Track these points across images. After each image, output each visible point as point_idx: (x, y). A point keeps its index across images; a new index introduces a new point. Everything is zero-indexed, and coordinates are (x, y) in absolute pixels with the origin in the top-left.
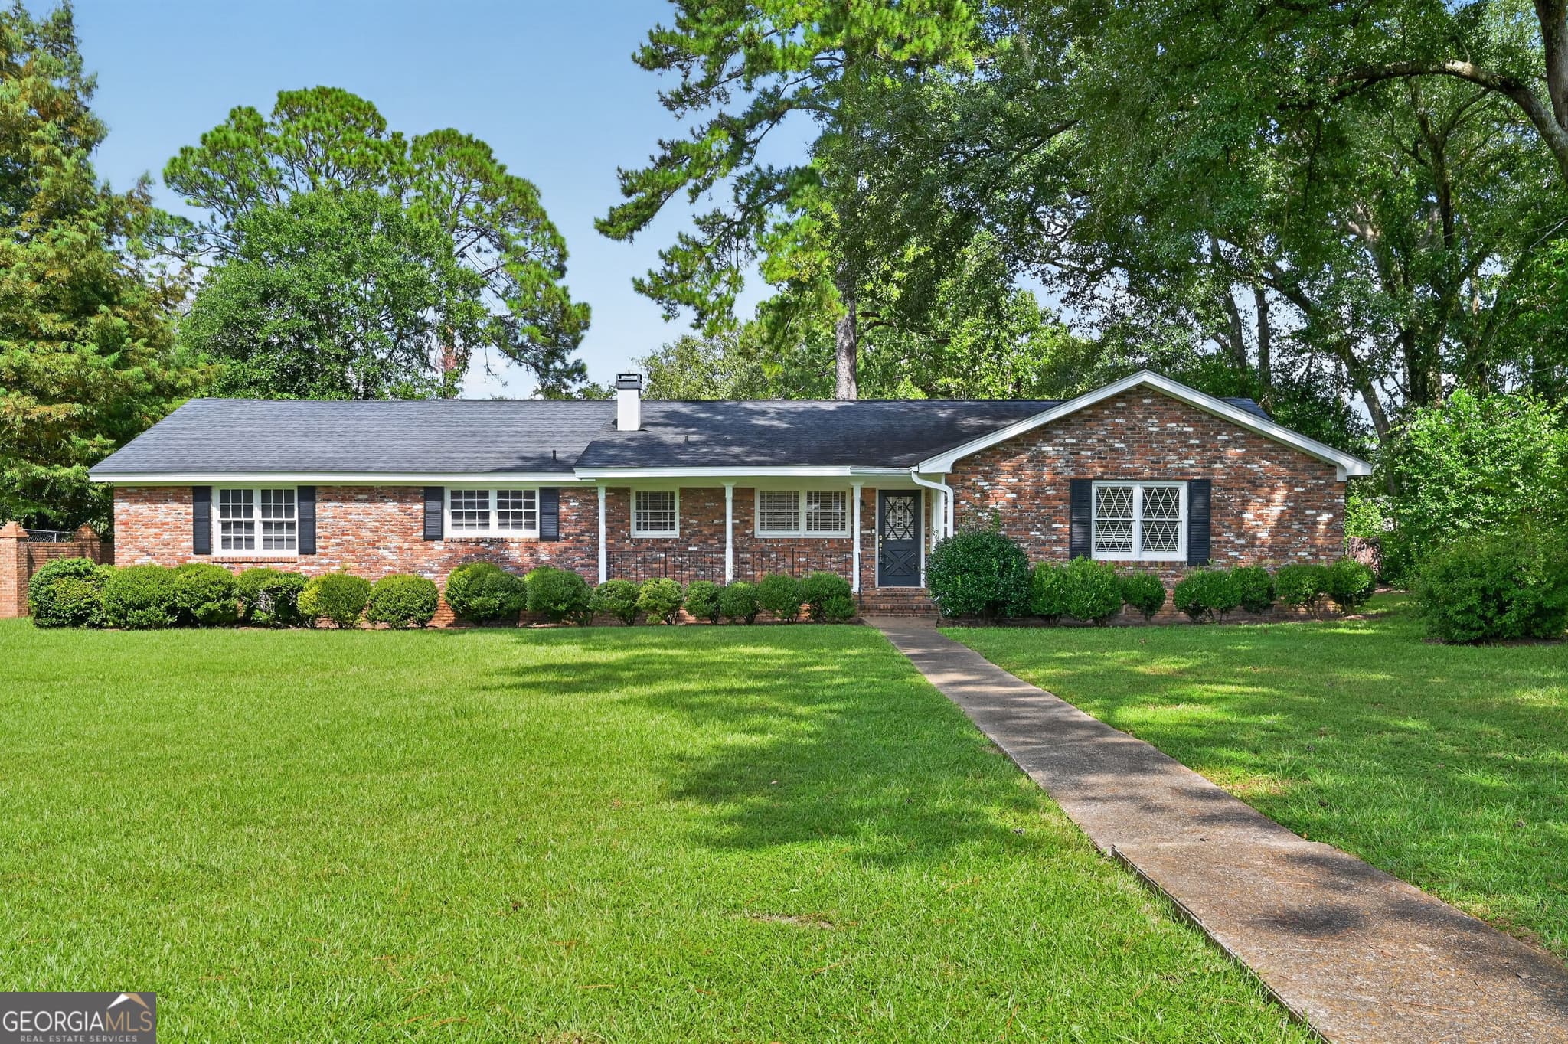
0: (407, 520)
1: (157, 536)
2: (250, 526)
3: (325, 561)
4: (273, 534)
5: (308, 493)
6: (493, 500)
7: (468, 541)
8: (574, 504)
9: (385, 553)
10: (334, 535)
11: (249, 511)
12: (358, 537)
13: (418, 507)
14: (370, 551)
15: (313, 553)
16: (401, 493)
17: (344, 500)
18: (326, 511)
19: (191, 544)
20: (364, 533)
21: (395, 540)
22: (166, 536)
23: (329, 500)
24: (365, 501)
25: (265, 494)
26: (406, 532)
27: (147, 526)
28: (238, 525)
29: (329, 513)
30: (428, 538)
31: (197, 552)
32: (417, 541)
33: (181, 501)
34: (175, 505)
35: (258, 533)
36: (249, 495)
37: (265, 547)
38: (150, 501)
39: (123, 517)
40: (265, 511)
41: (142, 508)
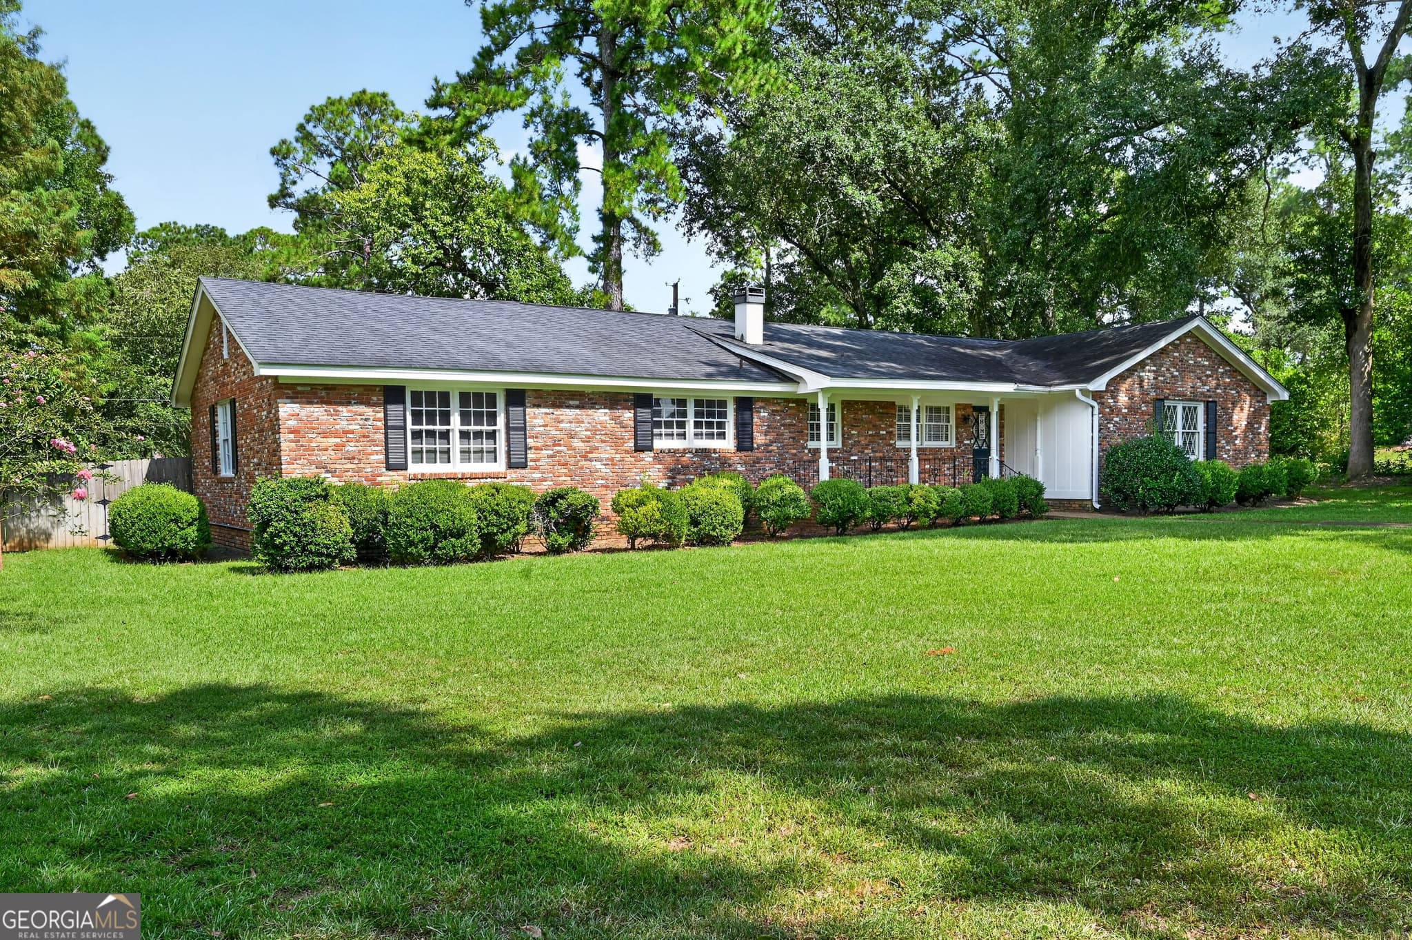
0: (618, 429)
1: (338, 447)
2: (445, 435)
3: (537, 475)
4: (473, 445)
5: (516, 397)
6: (691, 410)
7: (676, 451)
8: (764, 414)
9: (598, 465)
10: (546, 446)
11: (446, 418)
12: (570, 447)
13: (628, 415)
14: (583, 463)
15: (524, 466)
16: (612, 400)
17: (555, 406)
18: (537, 417)
19: (382, 457)
20: (577, 444)
21: (607, 452)
22: (350, 448)
23: (538, 406)
24: (577, 407)
25: (464, 398)
26: (617, 443)
27: (325, 434)
28: (431, 434)
29: (539, 421)
30: (638, 449)
31: (389, 468)
32: (627, 452)
33: (368, 403)
34: (361, 409)
35: (456, 444)
36: (445, 398)
37: (462, 460)
38: (329, 403)
39: (292, 423)
40: (465, 418)
41: (317, 411)
